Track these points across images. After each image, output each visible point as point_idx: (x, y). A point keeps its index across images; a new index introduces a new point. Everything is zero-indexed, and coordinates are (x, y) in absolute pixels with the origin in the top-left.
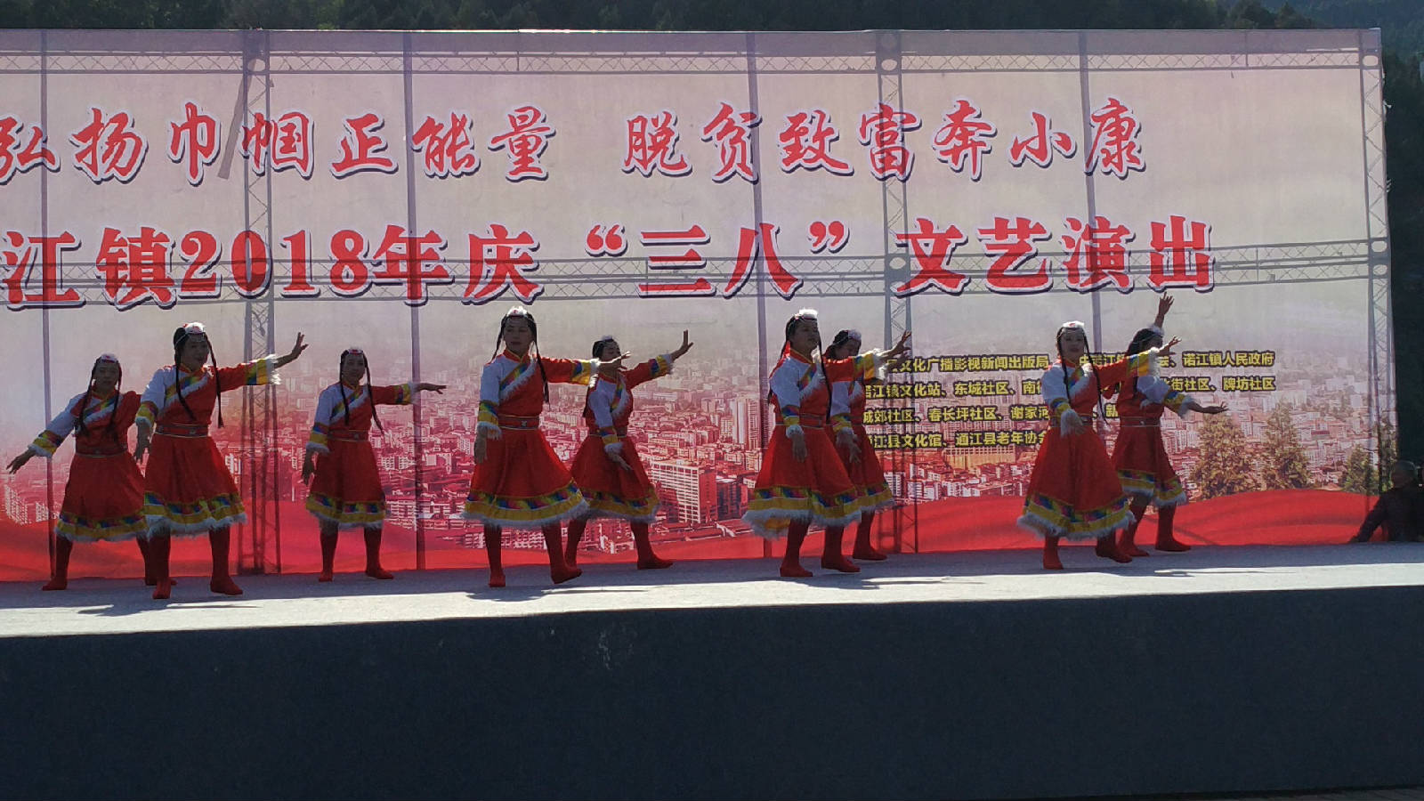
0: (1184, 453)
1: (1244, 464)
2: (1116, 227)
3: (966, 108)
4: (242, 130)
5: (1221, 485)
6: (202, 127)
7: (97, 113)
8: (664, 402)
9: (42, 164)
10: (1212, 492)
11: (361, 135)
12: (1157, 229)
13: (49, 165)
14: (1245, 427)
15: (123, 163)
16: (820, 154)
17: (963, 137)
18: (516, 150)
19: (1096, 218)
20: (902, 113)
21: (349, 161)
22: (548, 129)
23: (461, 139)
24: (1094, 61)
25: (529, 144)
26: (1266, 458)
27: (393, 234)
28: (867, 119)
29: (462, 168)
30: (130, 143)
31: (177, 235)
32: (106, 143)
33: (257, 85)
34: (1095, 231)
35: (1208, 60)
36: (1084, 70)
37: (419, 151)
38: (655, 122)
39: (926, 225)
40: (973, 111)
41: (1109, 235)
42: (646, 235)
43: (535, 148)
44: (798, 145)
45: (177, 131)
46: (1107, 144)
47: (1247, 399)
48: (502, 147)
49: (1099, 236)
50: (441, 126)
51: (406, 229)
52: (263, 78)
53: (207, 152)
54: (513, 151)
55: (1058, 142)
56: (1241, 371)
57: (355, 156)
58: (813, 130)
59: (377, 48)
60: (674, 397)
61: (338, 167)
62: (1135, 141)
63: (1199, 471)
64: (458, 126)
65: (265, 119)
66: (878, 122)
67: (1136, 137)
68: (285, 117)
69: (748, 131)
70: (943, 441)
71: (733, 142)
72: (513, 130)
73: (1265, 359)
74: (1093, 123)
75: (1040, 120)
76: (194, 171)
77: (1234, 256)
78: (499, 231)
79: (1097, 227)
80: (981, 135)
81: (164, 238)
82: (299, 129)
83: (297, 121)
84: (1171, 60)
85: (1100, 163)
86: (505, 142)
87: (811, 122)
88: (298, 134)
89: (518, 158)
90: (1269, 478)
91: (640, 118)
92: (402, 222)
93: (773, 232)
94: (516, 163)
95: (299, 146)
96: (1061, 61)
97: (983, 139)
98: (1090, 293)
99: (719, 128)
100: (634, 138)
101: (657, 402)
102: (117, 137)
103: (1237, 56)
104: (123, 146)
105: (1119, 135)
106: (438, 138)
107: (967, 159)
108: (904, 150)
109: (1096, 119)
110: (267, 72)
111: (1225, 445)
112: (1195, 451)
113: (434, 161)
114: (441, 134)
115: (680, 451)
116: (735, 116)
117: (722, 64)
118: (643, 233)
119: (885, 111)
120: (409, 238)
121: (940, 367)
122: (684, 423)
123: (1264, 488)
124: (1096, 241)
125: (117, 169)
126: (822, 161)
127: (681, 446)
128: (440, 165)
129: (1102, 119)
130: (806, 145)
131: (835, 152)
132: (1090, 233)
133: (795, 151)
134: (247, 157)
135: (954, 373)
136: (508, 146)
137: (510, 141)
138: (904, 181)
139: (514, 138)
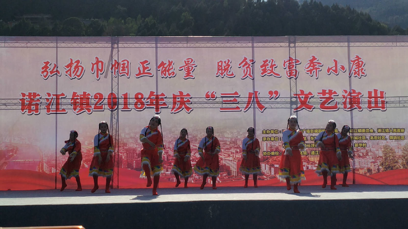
0: (378, 158)
1: (396, 161)
2: (358, 92)
3: (314, 58)
4: (111, 65)
5: (389, 167)
6: (100, 64)
7: (71, 60)
8: (226, 141)
9: (56, 74)
10: (387, 169)
11: (143, 66)
12: (370, 93)
13: (58, 74)
14: (396, 150)
15: (78, 74)
16: (272, 71)
17: (314, 66)
18: (186, 70)
19: (352, 90)
20: (296, 60)
21: (140, 73)
22: (195, 64)
23: (171, 67)
24: (352, 44)
25: (190, 69)
26: (402, 159)
27: (152, 93)
28: (285, 61)
29: (171, 76)
30: (80, 68)
31: (92, 94)
32: (74, 68)
33: (115, 51)
34: (351, 93)
35: (385, 44)
36: (349, 47)
37: (160, 70)
38: (225, 62)
39: (302, 92)
40: (316, 59)
41: (356, 95)
42: (222, 94)
43: (191, 70)
44: (265, 69)
45: (93, 65)
46: (355, 68)
47: (396, 142)
48: (183, 69)
49: (353, 95)
50: (166, 64)
51: (156, 92)
52: (117, 49)
53: (101, 71)
54: (185, 70)
55: (340, 68)
56: (395, 134)
57: (142, 72)
58: (270, 64)
59: (148, 41)
60: (230, 140)
61: (137, 75)
62: (363, 68)
63: (383, 163)
64: (170, 63)
65: (117, 61)
66: (289, 62)
67: (364, 66)
68: (123, 61)
69: (251, 65)
70: (307, 153)
71: (247, 68)
72: (185, 65)
73: (402, 131)
74: (351, 62)
75: (336, 62)
76: (98, 76)
77: (392, 99)
78: (181, 93)
79: (352, 92)
80: (318, 66)
81: (89, 95)
82: (126, 65)
83: (126, 62)
84: (374, 44)
85: (353, 74)
86: (183, 68)
87: (269, 62)
88: (126, 66)
89: (187, 73)
90: (404, 165)
91: (221, 61)
92: (155, 91)
93: (258, 93)
94: (186, 74)
95: (126, 69)
96: (342, 44)
97: (319, 67)
98: (350, 111)
99: (243, 64)
100: (219, 67)
101: (225, 141)
102: (77, 67)
103: (394, 43)
104: (78, 69)
105: (359, 66)
106: (165, 67)
107: (314, 73)
108: (296, 70)
109: (352, 61)
110: (118, 47)
111: (390, 155)
112: (381, 157)
113: (164, 74)
114: (165, 66)
115: (231, 155)
116: (248, 61)
117: (244, 45)
118: (221, 94)
119: (291, 59)
120: (156, 95)
121: (306, 132)
122: (232, 147)
123: (402, 168)
124: (351, 96)
125: (77, 75)
126: (272, 73)
127: (231, 154)
128: (165, 75)
129: (354, 61)
130: (267, 69)
131: (276, 71)
132: (350, 93)
133: (265, 71)
134: (112, 72)
135: (310, 134)
136: (184, 69)
137: (184, 67)
138: (296, 79)
139: (185, 67)
